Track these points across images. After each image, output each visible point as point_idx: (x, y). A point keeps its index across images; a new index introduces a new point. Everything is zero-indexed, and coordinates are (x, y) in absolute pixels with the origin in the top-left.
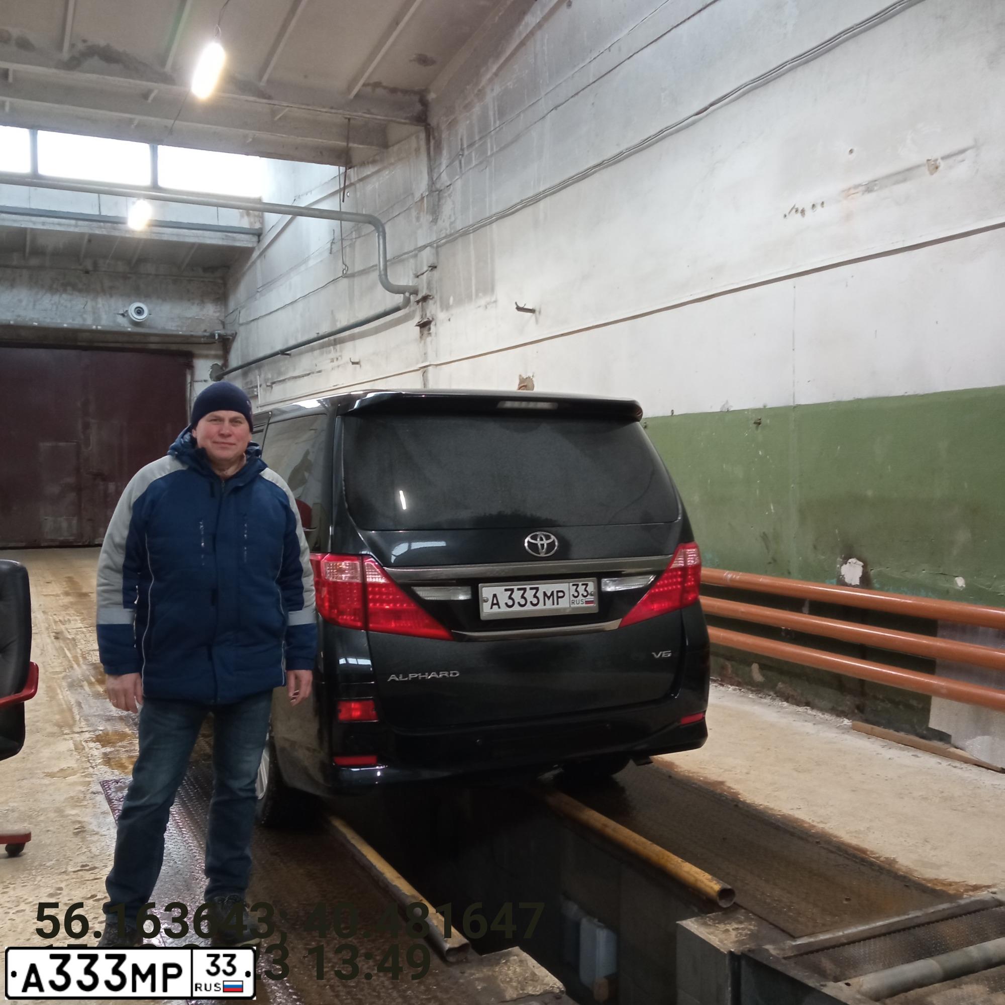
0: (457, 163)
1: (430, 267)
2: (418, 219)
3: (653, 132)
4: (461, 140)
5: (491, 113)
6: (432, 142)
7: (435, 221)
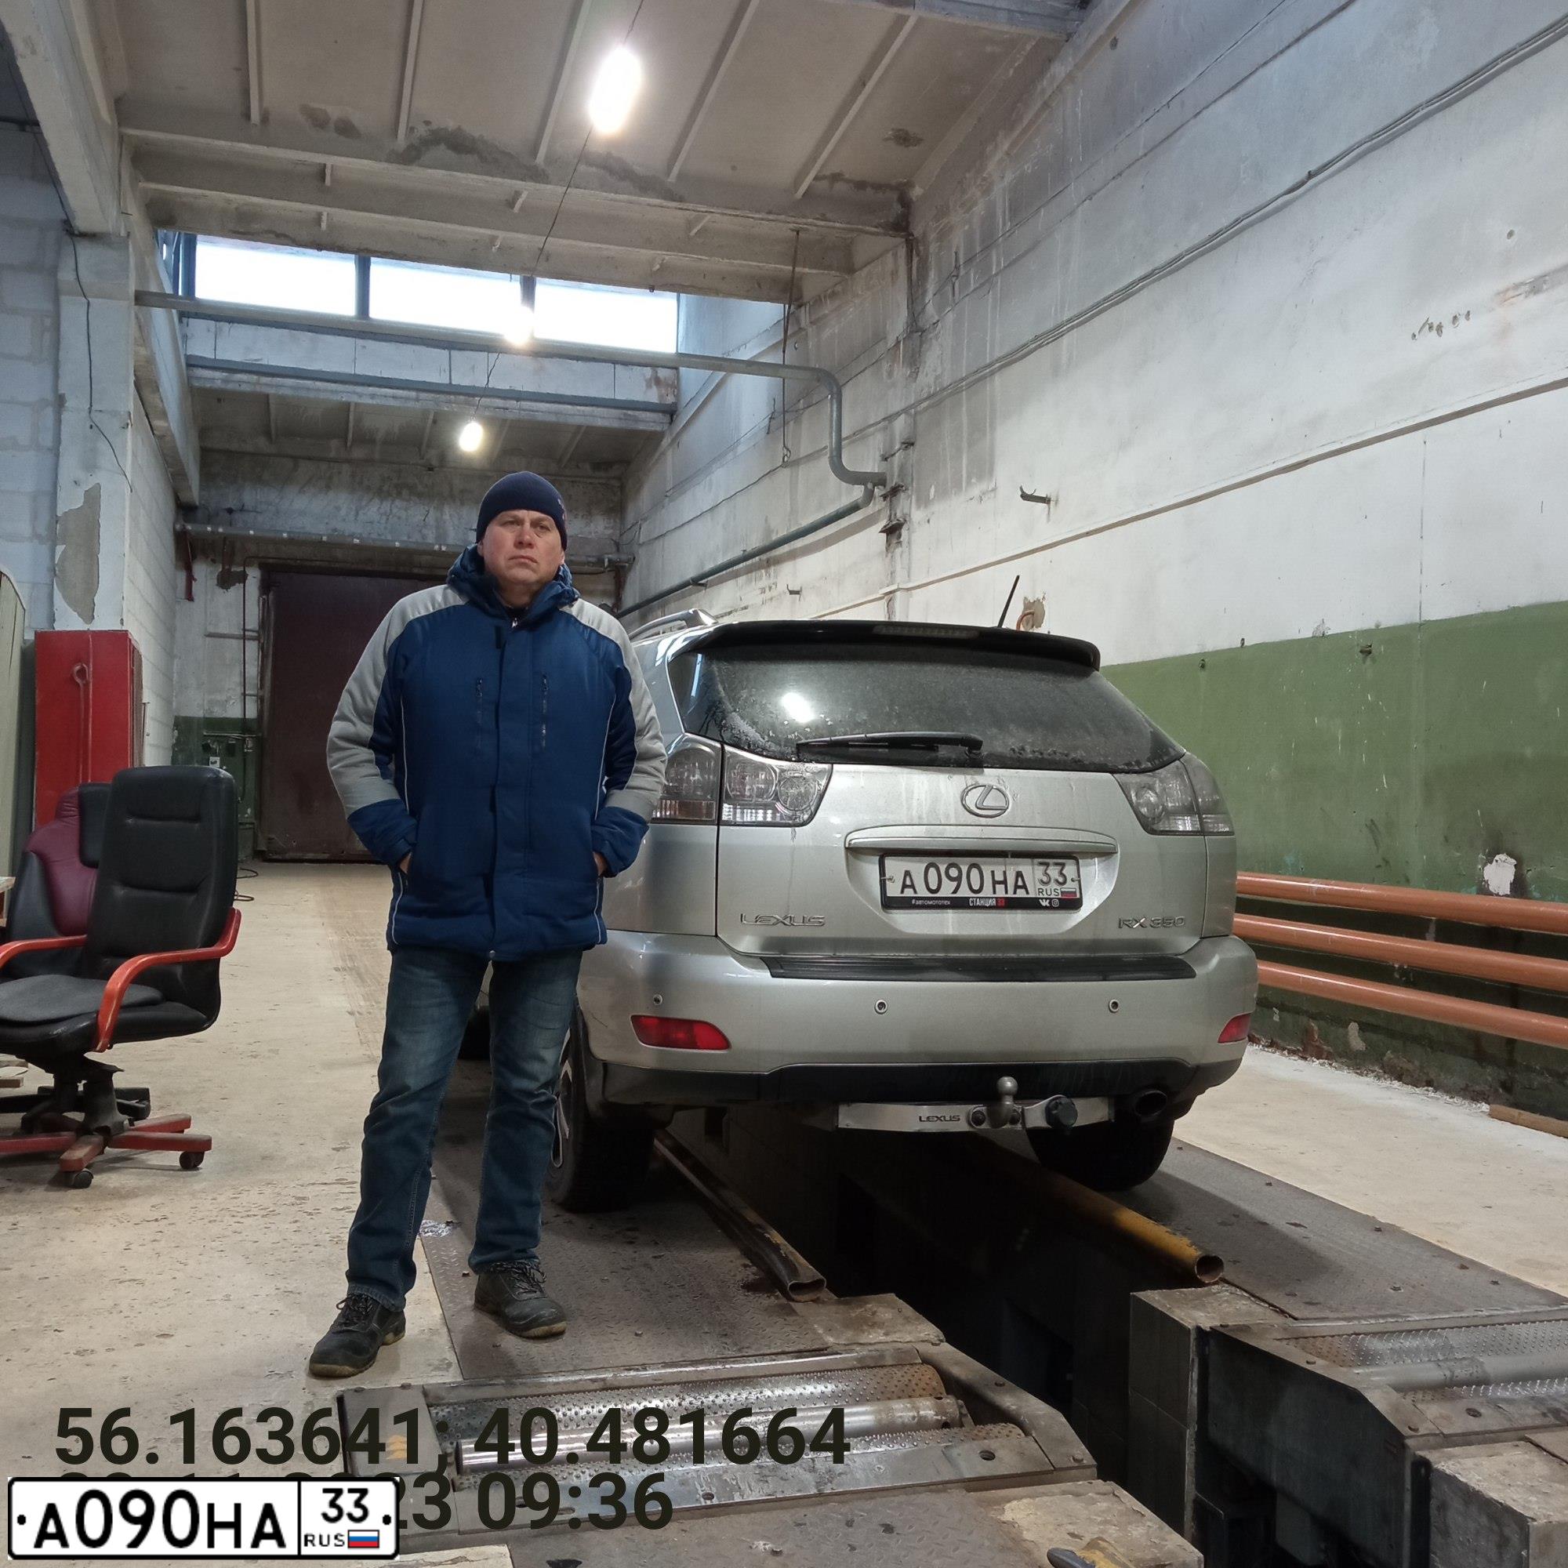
0: (949, 288)
1: (904, 443)
2: (890, 374)
3: (1225, 222)
4: (956, 253)
5: (999, 212)
6: (915, 260)
7: (915, 374)
